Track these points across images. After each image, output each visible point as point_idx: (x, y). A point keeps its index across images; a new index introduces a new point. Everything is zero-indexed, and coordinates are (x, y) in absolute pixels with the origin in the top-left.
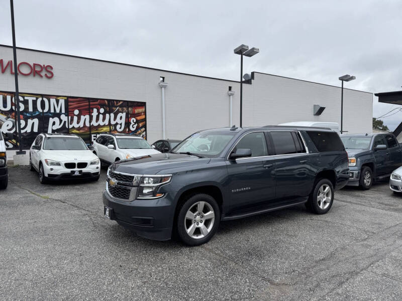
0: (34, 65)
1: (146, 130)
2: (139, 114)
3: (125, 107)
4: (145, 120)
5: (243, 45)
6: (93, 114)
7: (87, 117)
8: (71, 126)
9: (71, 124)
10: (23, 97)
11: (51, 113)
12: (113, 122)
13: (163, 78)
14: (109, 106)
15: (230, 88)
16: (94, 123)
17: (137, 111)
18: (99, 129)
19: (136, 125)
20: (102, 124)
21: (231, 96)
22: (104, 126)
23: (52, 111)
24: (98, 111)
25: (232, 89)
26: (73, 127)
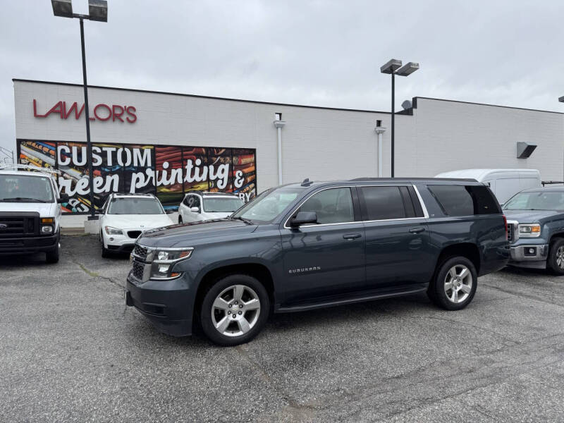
0: (114, 106)
1: (255, 187)
2: (247, 166)
3: (229, 156)
4: (254, 173)
5: (393, 60)
6: (186, 167)
7: (180, 171)
8: (159, 184)
9: (159, 181)
10: (101, 148)
11: (135, 167)
12: (212, 177)
13: (280, 114)
14: (207, 155)
15: (379, 123)
16: (189, 179)
17: (244, 161)
18: (195, 186)
19: (243, 180)
20: (198, 179)
21: (381, 135)
22: (201, 182)
23: (136, 164)
24: (194, 163)
25: (382, 124)
26: (162, 185)
